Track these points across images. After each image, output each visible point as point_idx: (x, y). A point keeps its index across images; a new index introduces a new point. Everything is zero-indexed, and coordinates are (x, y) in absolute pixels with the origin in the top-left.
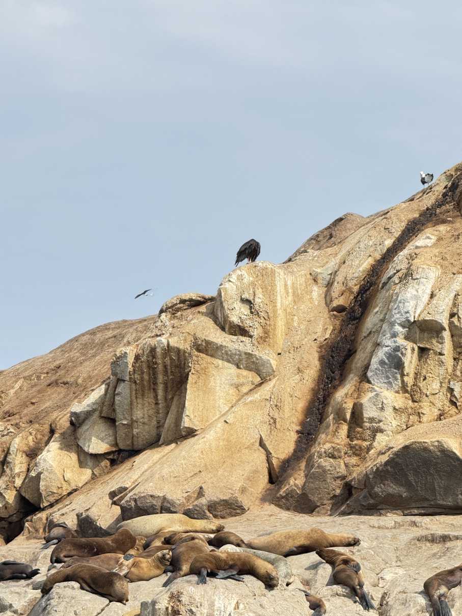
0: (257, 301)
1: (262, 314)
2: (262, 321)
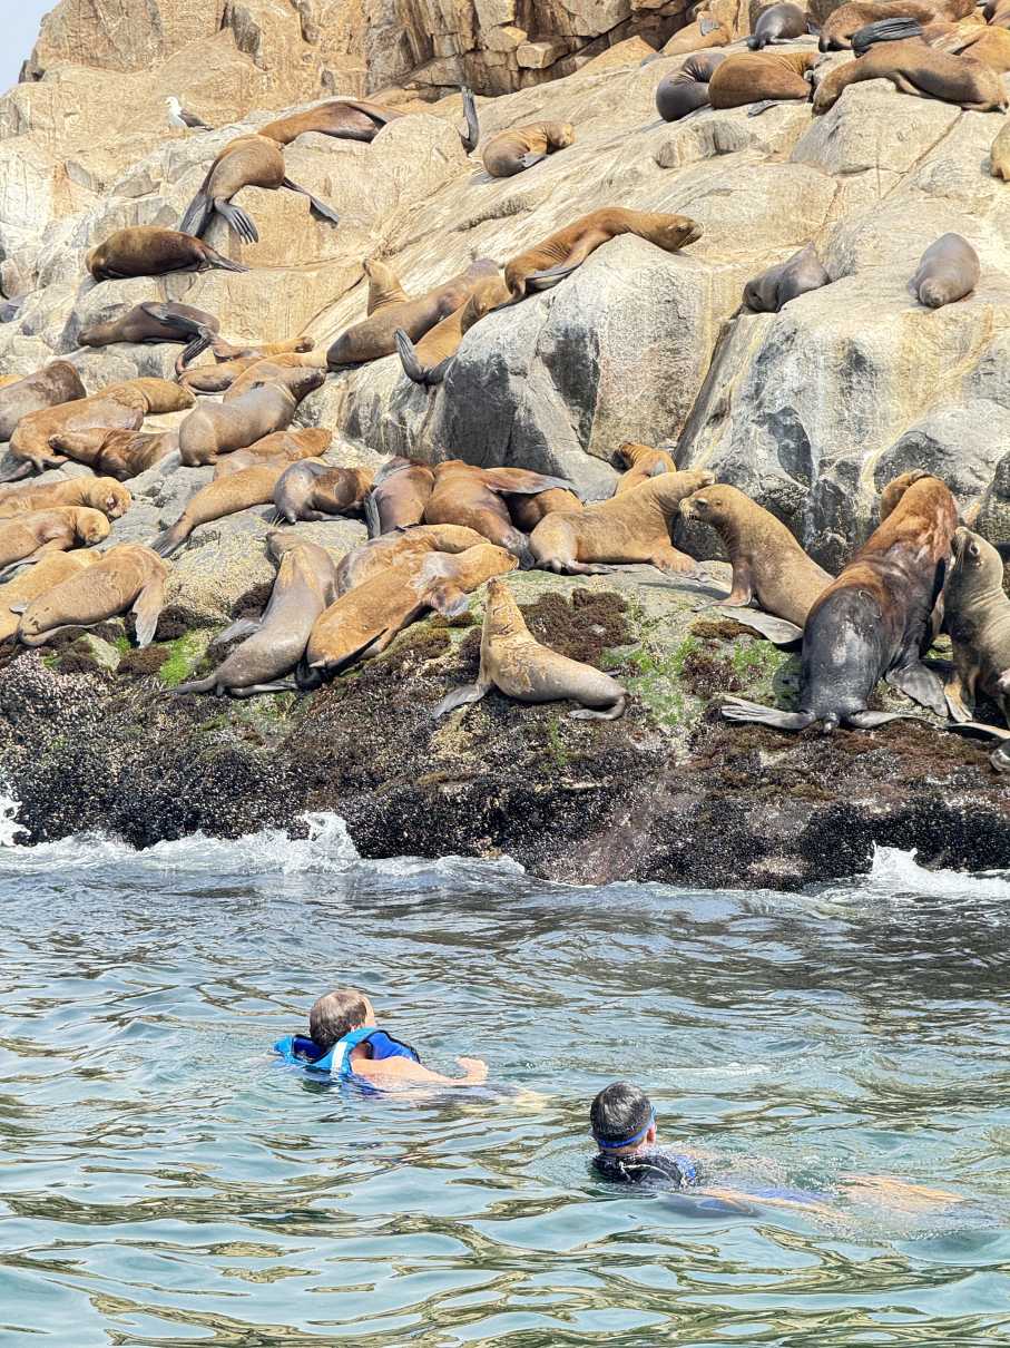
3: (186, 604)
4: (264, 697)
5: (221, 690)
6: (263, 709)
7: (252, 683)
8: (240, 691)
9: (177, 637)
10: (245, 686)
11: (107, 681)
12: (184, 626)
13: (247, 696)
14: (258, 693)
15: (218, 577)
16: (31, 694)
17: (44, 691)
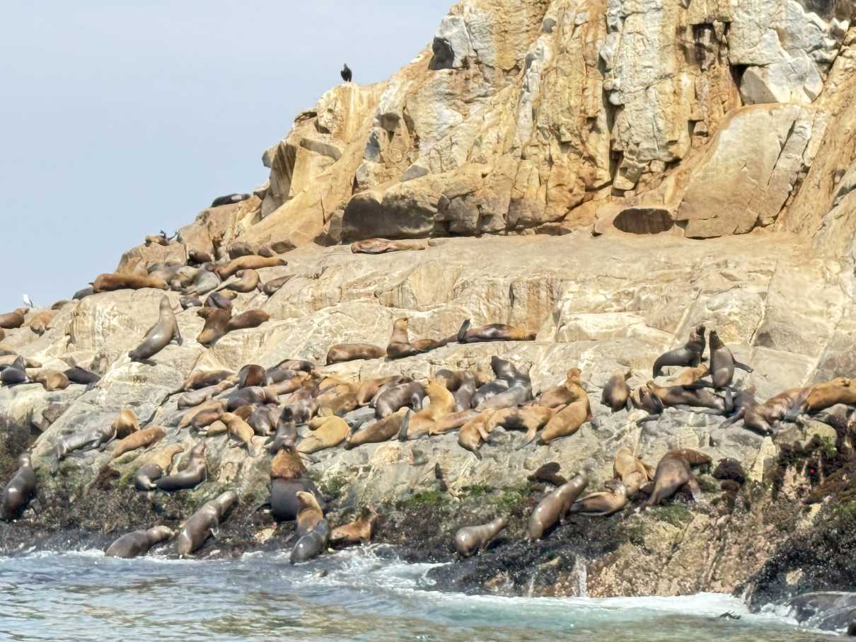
0: (337, 109)
1: (339, 118)
2: (339, 122)
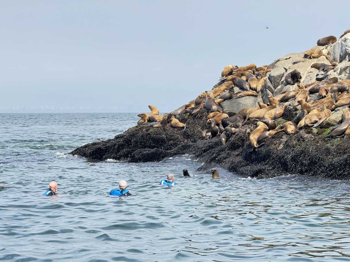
3: (330, 122)
4: (338, 138)
5: (331, 137)
6: (337, 140)
7: (336, 136)
8: (334, 137)
9: (328, 128)
10: (335, 136)
11: (314, 135)
12: (329, 126)
13: (335, 138)
14: (337, 138)
15: (336, 117)
16: (301, 137)
17: (303, 137)
